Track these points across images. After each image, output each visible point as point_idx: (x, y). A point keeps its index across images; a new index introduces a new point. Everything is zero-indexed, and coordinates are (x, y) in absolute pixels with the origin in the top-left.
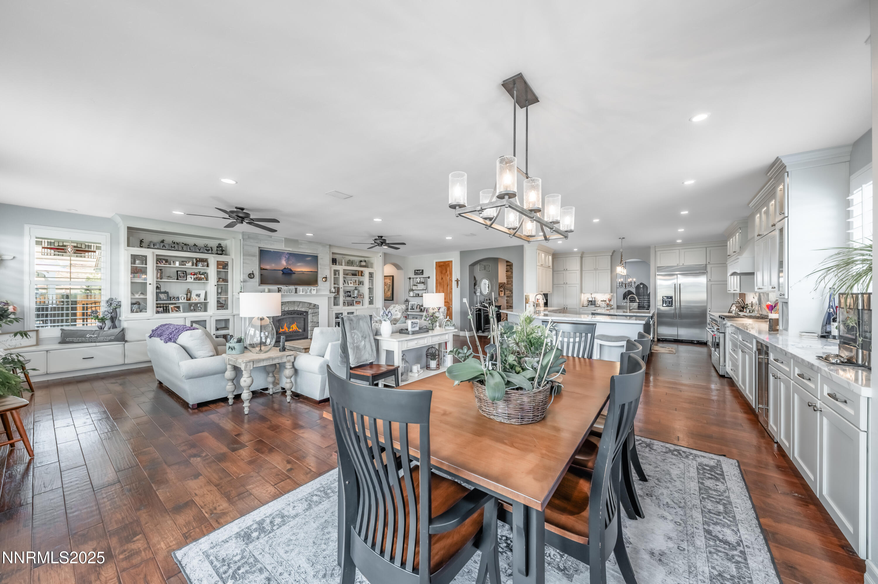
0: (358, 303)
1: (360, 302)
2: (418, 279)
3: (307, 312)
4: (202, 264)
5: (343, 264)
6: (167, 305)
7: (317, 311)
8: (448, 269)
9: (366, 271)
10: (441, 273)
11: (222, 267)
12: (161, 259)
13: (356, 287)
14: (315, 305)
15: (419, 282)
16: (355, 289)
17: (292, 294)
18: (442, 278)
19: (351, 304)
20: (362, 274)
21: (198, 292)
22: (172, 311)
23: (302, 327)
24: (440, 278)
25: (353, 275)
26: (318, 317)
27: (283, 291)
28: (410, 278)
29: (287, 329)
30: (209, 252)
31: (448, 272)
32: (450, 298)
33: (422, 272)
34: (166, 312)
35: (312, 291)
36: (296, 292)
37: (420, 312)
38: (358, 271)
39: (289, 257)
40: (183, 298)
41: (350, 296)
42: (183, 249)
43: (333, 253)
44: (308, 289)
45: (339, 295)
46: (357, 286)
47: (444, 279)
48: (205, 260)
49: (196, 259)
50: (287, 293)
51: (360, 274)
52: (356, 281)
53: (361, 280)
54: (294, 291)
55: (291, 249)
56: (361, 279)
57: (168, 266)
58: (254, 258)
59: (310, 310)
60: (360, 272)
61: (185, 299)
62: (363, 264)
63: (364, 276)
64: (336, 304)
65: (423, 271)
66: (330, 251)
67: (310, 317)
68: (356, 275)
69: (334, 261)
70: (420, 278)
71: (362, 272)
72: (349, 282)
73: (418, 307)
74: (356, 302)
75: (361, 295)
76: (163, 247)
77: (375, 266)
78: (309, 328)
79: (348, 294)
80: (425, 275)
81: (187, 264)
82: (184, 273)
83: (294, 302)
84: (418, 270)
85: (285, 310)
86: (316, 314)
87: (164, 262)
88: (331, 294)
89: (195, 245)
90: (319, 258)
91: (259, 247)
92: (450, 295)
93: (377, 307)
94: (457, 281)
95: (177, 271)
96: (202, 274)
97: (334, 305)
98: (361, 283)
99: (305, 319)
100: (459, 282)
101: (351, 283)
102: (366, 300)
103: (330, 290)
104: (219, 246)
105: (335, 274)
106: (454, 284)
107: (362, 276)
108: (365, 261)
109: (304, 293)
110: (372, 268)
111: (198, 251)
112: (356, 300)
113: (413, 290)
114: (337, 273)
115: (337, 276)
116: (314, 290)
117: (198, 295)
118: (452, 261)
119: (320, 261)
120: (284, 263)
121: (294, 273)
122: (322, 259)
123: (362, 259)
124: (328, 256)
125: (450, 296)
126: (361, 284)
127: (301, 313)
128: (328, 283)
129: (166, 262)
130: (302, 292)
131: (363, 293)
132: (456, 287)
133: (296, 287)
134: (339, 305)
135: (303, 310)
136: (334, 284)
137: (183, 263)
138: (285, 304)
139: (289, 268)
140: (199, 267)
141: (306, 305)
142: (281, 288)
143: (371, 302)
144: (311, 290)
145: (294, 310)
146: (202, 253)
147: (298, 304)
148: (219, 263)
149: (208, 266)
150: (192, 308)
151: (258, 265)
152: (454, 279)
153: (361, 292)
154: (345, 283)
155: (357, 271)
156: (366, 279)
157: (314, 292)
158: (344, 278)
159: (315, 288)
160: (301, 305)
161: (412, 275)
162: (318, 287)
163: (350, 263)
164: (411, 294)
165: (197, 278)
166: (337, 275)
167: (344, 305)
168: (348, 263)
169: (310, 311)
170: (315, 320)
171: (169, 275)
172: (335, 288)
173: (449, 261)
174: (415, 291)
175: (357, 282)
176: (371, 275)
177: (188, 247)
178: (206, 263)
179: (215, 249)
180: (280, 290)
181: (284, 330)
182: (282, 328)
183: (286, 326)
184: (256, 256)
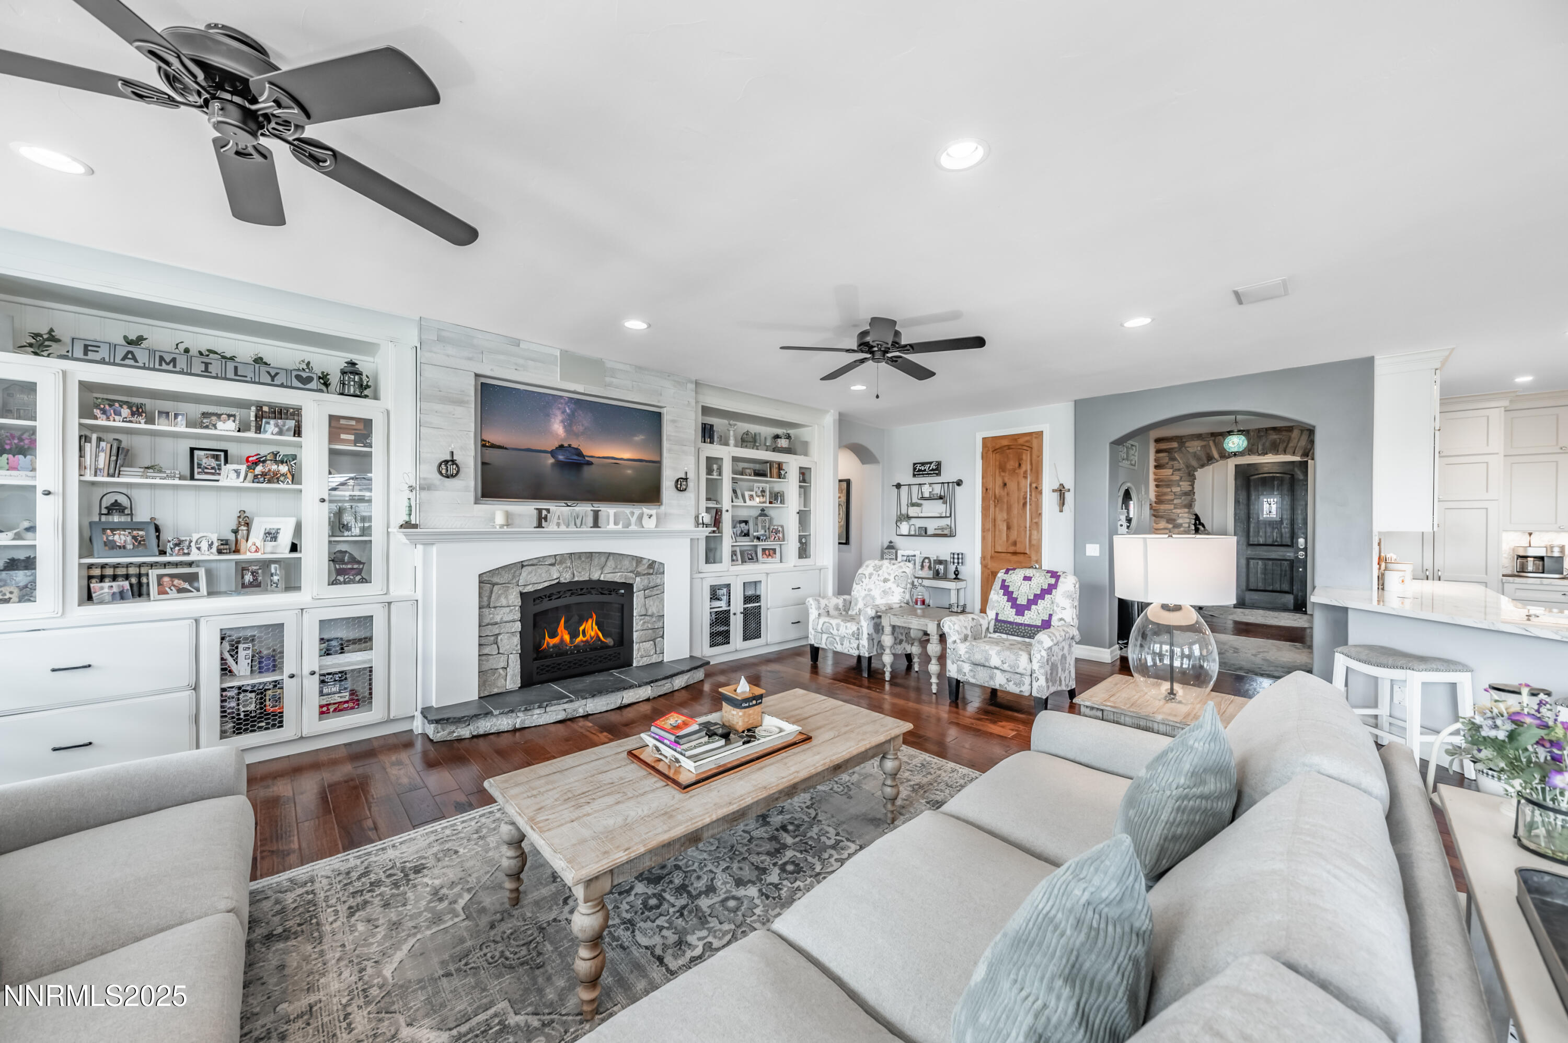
0: (770, 553)
1: (774, 550)
2: (927, 486)
3: (629, 587)
4: (277, 425)
5: (732, 442)
6: (143, 571)
7: (658, 581)
8: (1026, 457)
9: (792, 463)
10: (1002, 468)
11: (352, 437)
12: (111, 403)
13: (763, 510)
14: (652, 564)
15: (927, 495)
16: (761, 515)
17: (584, 529)
18: (1005, 485)
19: (748, 557)
20: (779, 470)
21: (271, 523)
22: (162, 592)
23: (615, 631)
24: (999, 482)
25: (757, 474)
26: (662, 600)
27: (556, 521)
28: (898, 486)
29: (567, 638)
30: (308, 386)
31: (1026, 466)
32: (1034, 542)
33: (937, 469)
34: (140, 595)
35: (645, 521)
36: (596, 524)
37: (934, 578)
38: (771, 463)
40: (204, 545)
41: (747, 535)
42: (206, 370)
43: (706, 411)
44: (633, 514)
45: (720, 532)
46: (768, 505)
47: (1012, 485)
48: (293, 414)
49: (259, 407)
50: (568, 526)
51: (775, 471)
52: (763, 491)
53: (777, 488)
54: (590, 520)
55: (580, 388)
56: (778, 485)
57: (143, 426)
58: (459, 411)
59: (638, 579)
60: (776, 466)
61: (214, 550)
62: (783, 443)
63: (784, 478)
64: (711, 556)
65: (939, 464)
66: (697, 402)
67: (638, 600)
68: (764, 475)
69: (707, 433)
70: (930, 484)
71: (780, 466)
72: (747, 494)
73: (926, 564)
74: (764, 550)
75: (777, 532)
76: (123, 359)
77: (814, 449)
78: (635, 635)
79: (743, 528)
80: (948, 475)
81: (220, 425)
82: (217, 458)
83: (590, 555)
84: (923, 464)
85: (563, 580)
86: (655, 591)
87: (125, 412)
88: (700, 528)
89: (259, 360)
90: (666, 419)
91: (477, 376)
92: (1035, 533)
93: (819, 563)
94: (1061, 491)
95: (192, 450)
96: (282, 462)
97: (707, 562)
98: (777, 497)
99: (623, 606)
100: (1069, 497)
101: (751, 497)
102: (792, 545)
103: (697, 517)
104: (351, 369)
105: (709, 471)
106: (1049, 500)
107: (779, 476)
108: (788, 437)
109: (620, 526)
110: (806, 454)
111: (269, 380)
112: (762, 544)
113: (908, 518)
114: (715, 467)
115: (715, 476)
116: (650, 516)
117: (272, 536)
118: (1040, 434)
119: (668, 429)
121: (590, 463)
122: (674, 421)
123: (779, 431)
124: (692, 415)
125: (1034, 537)
126: (776, 499)
127: (610, 588)
128: (690, 495)
129: (133, 414)
130: (616, 523)
131: (782, 527)
132: (1058, 509)
133: (598, 506)
134: (721, 562)
135: (617, 578)
136: (708, 499)
137: (206, 420)
138: (561, 563)
139: (575, 446)
140: (267, 436)
141: (626, 563)
142: (548, 511)
143: (803, 552)
144: (640, 518)
145: (590, 581)
146: (282, 386)
147: (603, 559)
148: (336, 424)
149: (298, 432)
150: (248, 578)
151: (472, 435)
152: (1048, 484)
153: (775, 523)
154: (737, 497)
155: (766, 462)
156: (790, 486)
157: (650, 524)
158: (734, 481)
159: (653, 512)
160: (611, 563)
161: (906, 477)
162: (663, 508)
163: (748, 440)
164: (904, 528)
165: (264, 474)
166: (715, 473)
167: (733, 560)
168: (743, 440)
169: (638, 583)
170: (653, 609)
171: (148, 464)
172: (708, 510)
173: (1030, 434)
174: (913, 521)
175: (768, 494)
176: (804, 475)
177: (230, 366)
178: (291, 423)
179: (335, 379)
180: (546, 518)
181: (556, 640)
182: (553, 635)
183: (565, 628)
184: (467, 402)
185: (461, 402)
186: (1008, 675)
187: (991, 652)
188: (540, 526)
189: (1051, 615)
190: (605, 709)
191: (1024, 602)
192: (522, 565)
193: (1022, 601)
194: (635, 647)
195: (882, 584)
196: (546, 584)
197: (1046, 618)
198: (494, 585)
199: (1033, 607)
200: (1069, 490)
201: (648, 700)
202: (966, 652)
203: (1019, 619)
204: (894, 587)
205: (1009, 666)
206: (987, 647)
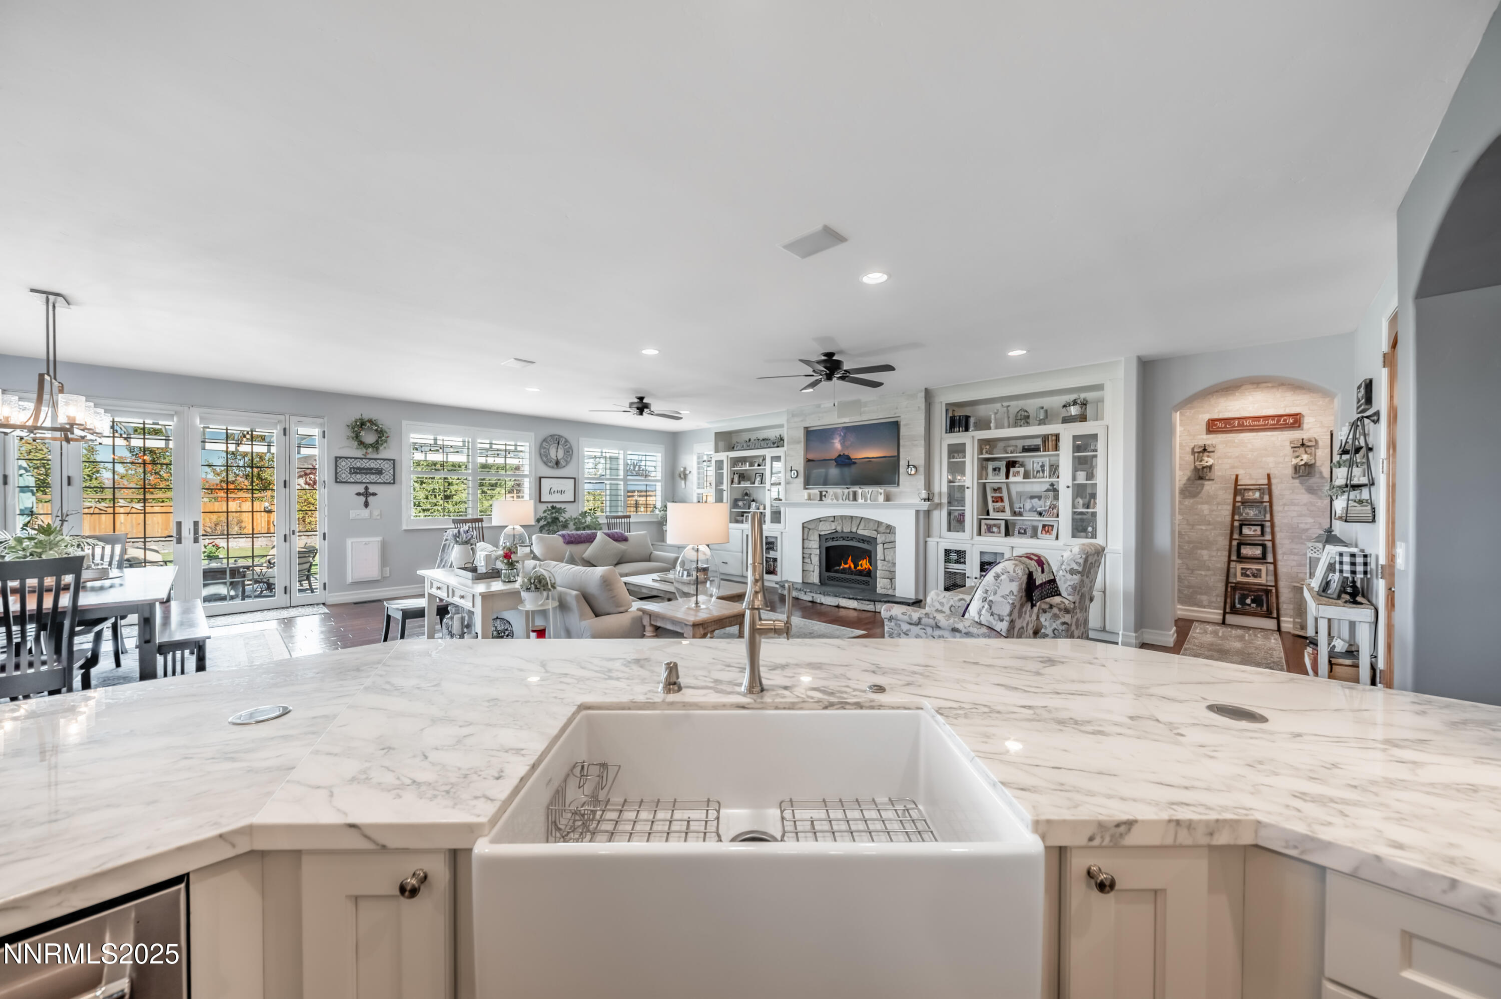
0: (1049, 528)
1: (1052, 527)
3: (874, 540)
7: (892, 539)
14: (888, 527)
17: (847, 502)
26: (895, 551)
27: (830, 497)
36: (854, 499)
39: (845, 434)
43: (952, 407)
50: (838, 500)
52: (1043, 466)
54: (851, 497)
55: (847, 420)
58: (798, 446)
59: (879, 536)
67: (879, 550)
74: (1043, 525)
75: (1054, 507)
78: (878, 573)
83: (850, 519)
85: (837, 530)
86: (891, 544)
88: (923, 502)
91: (806, 427)
93: (1112, 546)
97: (950, 530)
99: (870, 552)
102: (1062, 522)
109: (865, 501)
116: (880, 494)
119: (903, 430)
120: (837, 445)
121: (855, 463)
122: (907, 425)
127: (862, 540)
128: (920, 477)
130: (862, 499)
131: (1058, 502)
133: (856, 490)
134: (964, 531)
135: (866, 533)
138: (837, 521)
139: (846, 454)
141: (871, 524)
142: (826, 491)
145: (851, 533)
147: (858, 522)
151: (803, 455)
154: (996, 474)
156: (1061, 458)
157: (879, 499)
160: (863, 524)
162: (900, 488)
169: (880, 539)
175: (1047, 468)
180: (825, 496)
181: (847, 566)
182: (846, 563)
183: (852, 561)
184: (801, 442)
185: (799, 442)
188: (821, 500)
190: (829, 604)
192: (820, 520)
194: (878, 580)
196: (830, 532)
198: (810, 529)
201: (855, 609)
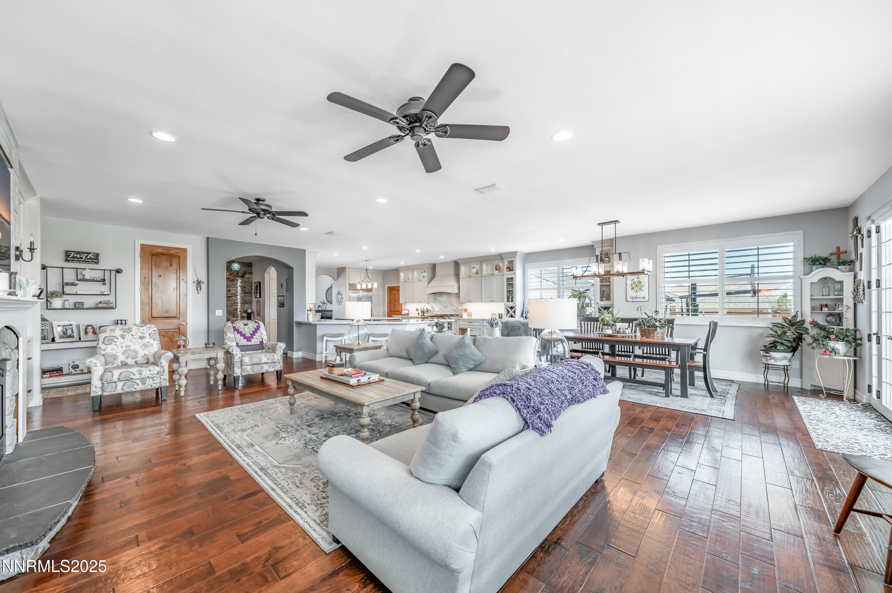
2: (88, 270)
8: (175, 261)
10: (158, 266)
15: (87, 277)
18: (160, 276)
24: (155, 274)
28: (45, 267)
31: (176, 267)
32: (181, 310)
33: (95, 259)
65: (97, 255)
70: (92, 270)
73: (90, 330)
80: (104, 264)
84: (78, 253)
94: (198, 283)
100: (203, 285)
106: (192, 286)
113: (61, 294)
118: (185, 250)
125: (182, 307)
132: (196, 291)
152: (191, 278)
161: (56, 262)
164: (57, 303)
173: (178, 249)
174: (66, 298)
186: (269, 365)
187: (262, 357)
189: (262, 339)
191: (249, 335)
193: (248, 335)
195: (140, 341)
197: (261, 340)
199: (254, 337)
200: (203, 283)
202: (249, 360)
203: (249, 343)
204: (151, 341)
205: (271, 360)
206: (259, 355)
